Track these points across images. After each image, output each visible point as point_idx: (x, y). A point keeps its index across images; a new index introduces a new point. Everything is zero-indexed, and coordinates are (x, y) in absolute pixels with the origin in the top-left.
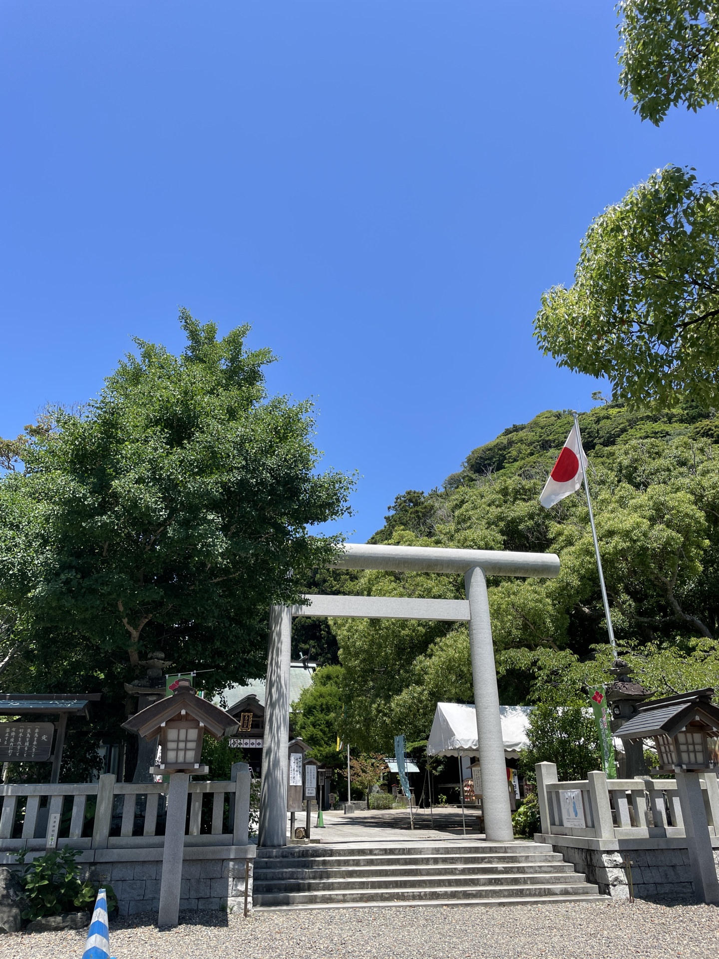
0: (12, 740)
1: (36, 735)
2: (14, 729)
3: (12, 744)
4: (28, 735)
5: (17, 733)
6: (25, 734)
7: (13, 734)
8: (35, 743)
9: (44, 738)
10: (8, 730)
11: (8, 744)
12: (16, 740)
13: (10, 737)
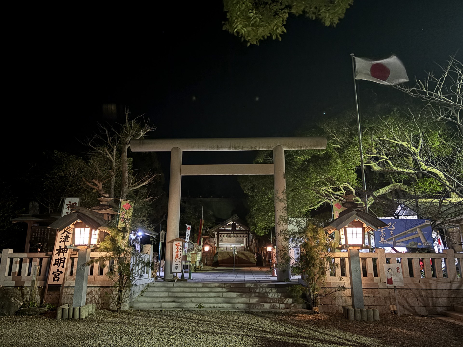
0: (39, 234)
1: (49, 232)
2: (40, 229)
3: (39, 235)
4: (46, 232)
5: (41, 231)
6: (44, 231)
7: (39, 231)
8: (49, 235)
9: (53, 233)
10: (37, 230)
11: (37, 236)
12: (41, 234)
13: (38, 232)
